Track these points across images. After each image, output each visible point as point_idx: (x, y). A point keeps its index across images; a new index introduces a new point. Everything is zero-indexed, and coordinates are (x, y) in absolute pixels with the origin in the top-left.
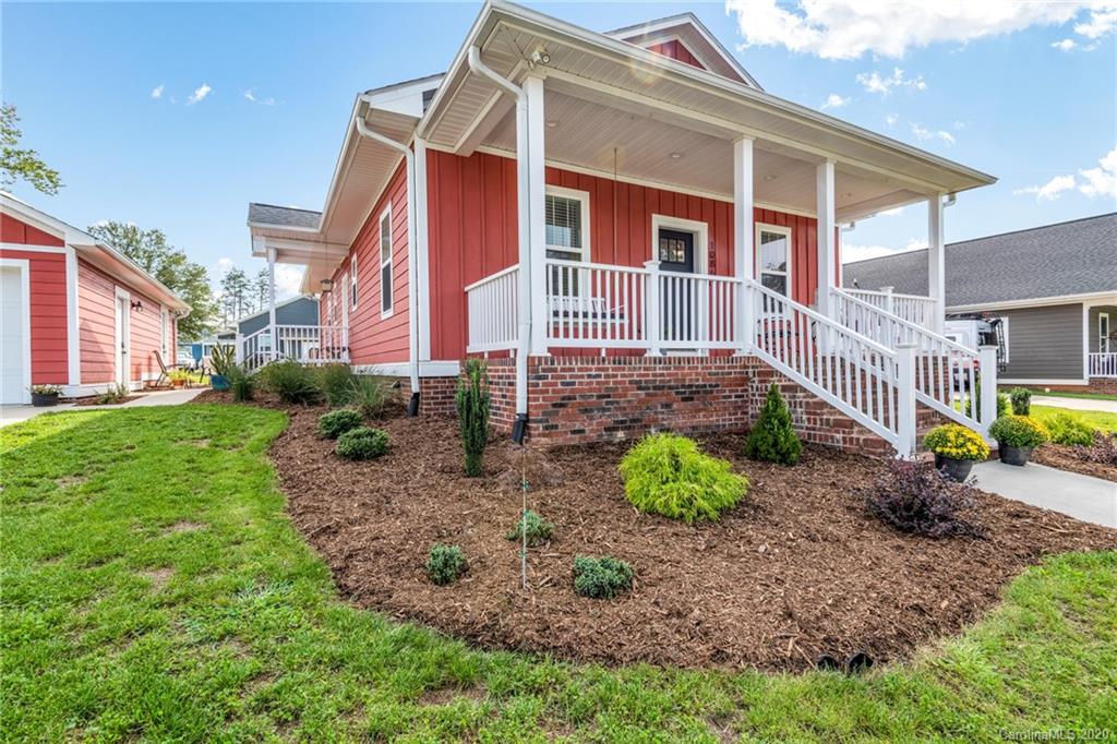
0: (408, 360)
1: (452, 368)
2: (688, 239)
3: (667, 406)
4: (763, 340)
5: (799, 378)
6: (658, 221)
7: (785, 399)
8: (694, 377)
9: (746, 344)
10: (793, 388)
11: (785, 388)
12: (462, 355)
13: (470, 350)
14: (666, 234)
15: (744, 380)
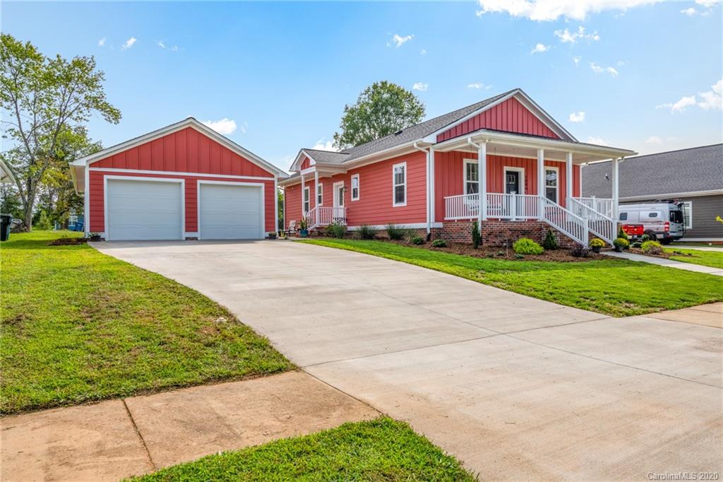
0: (426, 222)
1: (440, 225)
2: (516, 174)
3: (518, 236)
4: (547, 215)
5: (558, 228)
6: (506, 169)
7: (554, 234)
8: (525, 227)
9: (541, 217)
10: (556, 231)
11: (554, 231)
12: (443, 221)
13: (446, 219)
14: (508, 173)
15: (541, 229)
